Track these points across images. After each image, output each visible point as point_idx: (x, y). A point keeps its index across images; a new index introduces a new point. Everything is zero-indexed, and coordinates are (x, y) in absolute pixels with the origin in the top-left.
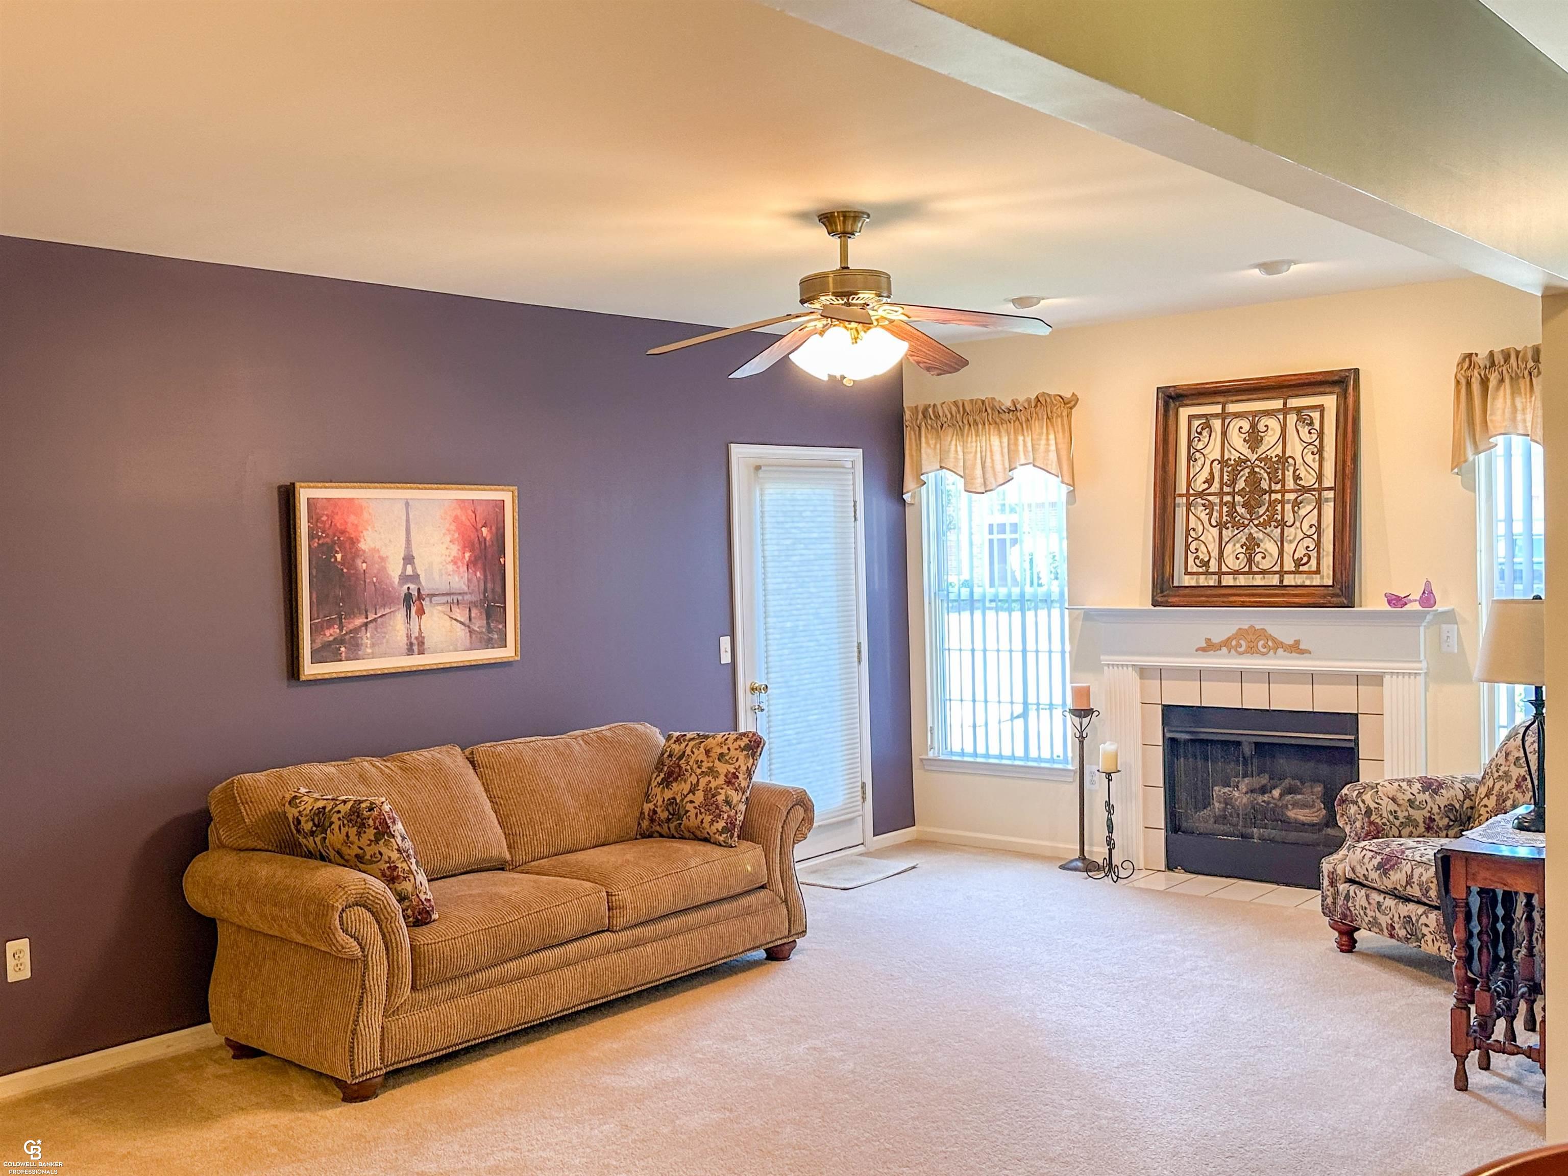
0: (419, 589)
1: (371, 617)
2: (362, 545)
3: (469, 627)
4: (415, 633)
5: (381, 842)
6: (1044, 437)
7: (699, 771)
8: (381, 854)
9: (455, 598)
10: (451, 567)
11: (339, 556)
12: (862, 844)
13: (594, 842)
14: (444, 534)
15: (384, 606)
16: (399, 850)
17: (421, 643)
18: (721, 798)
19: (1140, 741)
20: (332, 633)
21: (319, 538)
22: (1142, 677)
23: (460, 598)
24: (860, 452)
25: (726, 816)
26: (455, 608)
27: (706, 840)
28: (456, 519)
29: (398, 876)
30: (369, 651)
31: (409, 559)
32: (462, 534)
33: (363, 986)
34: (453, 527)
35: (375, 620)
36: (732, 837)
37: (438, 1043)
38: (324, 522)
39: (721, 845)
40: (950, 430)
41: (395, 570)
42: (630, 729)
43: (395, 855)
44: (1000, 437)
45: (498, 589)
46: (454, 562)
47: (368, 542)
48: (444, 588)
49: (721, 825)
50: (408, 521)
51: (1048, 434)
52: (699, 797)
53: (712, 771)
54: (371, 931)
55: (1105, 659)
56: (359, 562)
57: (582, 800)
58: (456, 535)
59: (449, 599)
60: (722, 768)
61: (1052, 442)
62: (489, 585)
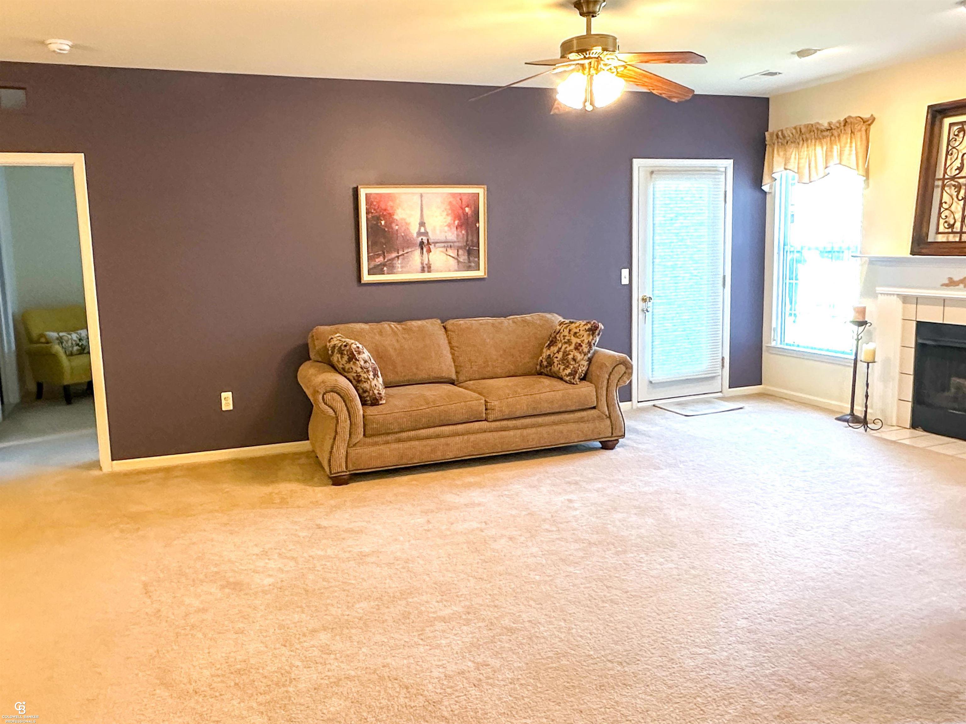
0: (428, 240)
1: (401, 253)
2: (396, 217)
3: (457, 259)
4: (426, 262)
5: (352, 363)
6: (848, 145)
7: (563, 341)
8: (352, 368)
9: (449, 244)
10: (446, 228)
11: (383, 222)
12: (721, 392)
13: (507, 374)
14: (443, 211)
15: (408, 248)
16: (361, 368)
17: (429, 267)
18: (570, 357)
19: (899, 344)
20: (380, 260)
21: (372, 213)
22: (904, 302)
23: (452, 244)
24: (731, 161)
25: (572, 367)
26: (448, 249)
27: (561, 379)
28: (450, 203)
29: (361, 380)
30: (400, 270)
31: (422, 224)
32: (453, 211)
33: (336, 432)
34: (448, 207)
35: (403, 255)
36: (574, 379)
37: (377, 464)
38: (375, 205)
39: (567, 382)
40: (793, 145)
41: (414, 229)
42: (543, 317)
43: (359, 370)
44: (822, 147)
45: (475, 240)
46: (449, 225)
47: (399, 215)
48: (443, 238)
49: (568, 371)
50: (422, 205)
51: (851, 142)
52: (560, 355)
53: (569, 342)
54: (340, 405)
55: (879, 289)
56: (393, 225)
57: (501, 352)
58: (450, 212)
59: (446, 245)
60: (574, 340)
61: (854, 148)
62: (470, 238)
